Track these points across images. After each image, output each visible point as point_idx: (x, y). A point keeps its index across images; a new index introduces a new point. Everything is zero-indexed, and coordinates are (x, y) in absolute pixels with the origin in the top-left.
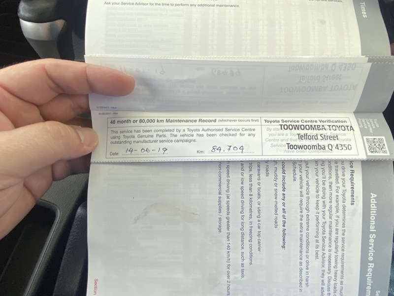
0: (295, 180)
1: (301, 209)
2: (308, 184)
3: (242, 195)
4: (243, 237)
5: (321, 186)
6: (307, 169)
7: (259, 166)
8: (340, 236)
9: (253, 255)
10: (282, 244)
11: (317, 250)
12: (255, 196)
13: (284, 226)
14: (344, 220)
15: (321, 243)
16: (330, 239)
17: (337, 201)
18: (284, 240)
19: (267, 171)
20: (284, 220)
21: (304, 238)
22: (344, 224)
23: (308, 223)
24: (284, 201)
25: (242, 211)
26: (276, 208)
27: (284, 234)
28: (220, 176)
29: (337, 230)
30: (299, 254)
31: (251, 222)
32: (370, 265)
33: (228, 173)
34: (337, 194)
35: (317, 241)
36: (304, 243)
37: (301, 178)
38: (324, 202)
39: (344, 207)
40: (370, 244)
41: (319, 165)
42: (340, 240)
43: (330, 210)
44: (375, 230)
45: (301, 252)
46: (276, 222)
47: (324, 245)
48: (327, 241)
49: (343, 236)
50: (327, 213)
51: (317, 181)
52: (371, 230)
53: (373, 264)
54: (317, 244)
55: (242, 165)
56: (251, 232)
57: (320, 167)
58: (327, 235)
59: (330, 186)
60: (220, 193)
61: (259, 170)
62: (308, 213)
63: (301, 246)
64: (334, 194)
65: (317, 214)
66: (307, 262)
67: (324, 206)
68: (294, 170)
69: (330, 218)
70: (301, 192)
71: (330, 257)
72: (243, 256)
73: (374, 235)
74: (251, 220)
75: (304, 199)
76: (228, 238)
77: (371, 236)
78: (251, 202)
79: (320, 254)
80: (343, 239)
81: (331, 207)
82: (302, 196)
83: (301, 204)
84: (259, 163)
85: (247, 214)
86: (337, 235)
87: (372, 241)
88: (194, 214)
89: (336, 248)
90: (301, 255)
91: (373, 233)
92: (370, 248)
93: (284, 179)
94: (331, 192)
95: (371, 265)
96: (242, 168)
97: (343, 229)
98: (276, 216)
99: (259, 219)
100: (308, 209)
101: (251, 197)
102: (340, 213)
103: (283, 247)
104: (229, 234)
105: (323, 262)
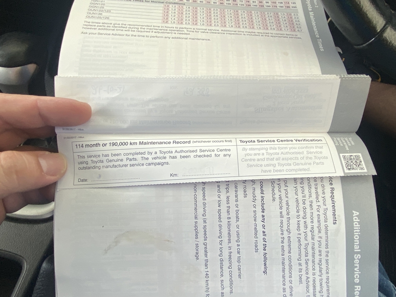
0: (274, 200)
1: (282, 231)
2: (287, 204)
3: (220, 218)
4: (221, 264)
5: (301, 206)
6: (286, 188)
7: (236, 187)
8: (324, 257)
9: (234, 283)
10: (263, 269)
11: (300, 273)
12: (233, 220)
13: (265, 250)
14: (327, 241)
15: (304, 267)
16: (313, 262)
17: (319, 221)
18: (265, 264)
19: (245, 192)
20: (265, 243)
21: (287, 262)
22: (327, 245)
23: (289, 246)
24: (264, 224)
25: (220, 236)
26: (256, 231)
27: (265, 259)
28: (195, 200)
29: (320, 251)
30: (282, 279)
31: (230, 247)
32: (356, 288)
33: (204, 196)
34: (318, 213)
35: (300, 264)
36: (287, 267)
37: (280, 198)
38: (305, 222)
39: (326, 227)
40: (355, 265)
41: (298, 183)
42: (324, 262)
43: (312, 231)
44: (360, 250)
45: (284, 277)
46: (256, 246)
47: (307, 269)
48: (310, 263)
49: (327, 258)
50: (309, 234)
51: (297, 201)
52: (355, 250)
53: (360, 287)
54: (300, 267)
55: (219, 186)
56: (230, 258)
57: (299, 186)
58: (310, 257)
59: (311, 205)
60: (196, 218)
61: (236, 191)
62: (289, 235)
63: (284, 271)
64: (315, 214)
65: (299, 236)
66: (291, 288)
67: (306, 227)
68: (273, 190)
69: (313, 239)
70: (281, 213)
71: (314, 281)
72: (222, 285)
73: (359, 255)
74: (230, 245)
75: (285, 220)
76: (206, 265)
77: (356, 257)
78: (229, 225)
79: (304, 278)
80: (327, 260)
81: (312, 228)
82: (282, 217)
83: (282, 227)
84: (236, 183)
85: (225, 238)
86: (320, 257)
87: (357, 261)
88: (168, 241)
89: (320, 271)
90: (284, 281)
91: (357, 253)
92: (356, 269)
93: (263, 200)
94: (311, 211)
95: (358, 288)
96: (219, 190)
97: (327, 250)
98: (256, 239)
99: (238, 243)
100: (289, 231)
101: (229, 220)
102: (323, 234)
103: (265, 272)
104: (207, 261)
105: (308, 287)
